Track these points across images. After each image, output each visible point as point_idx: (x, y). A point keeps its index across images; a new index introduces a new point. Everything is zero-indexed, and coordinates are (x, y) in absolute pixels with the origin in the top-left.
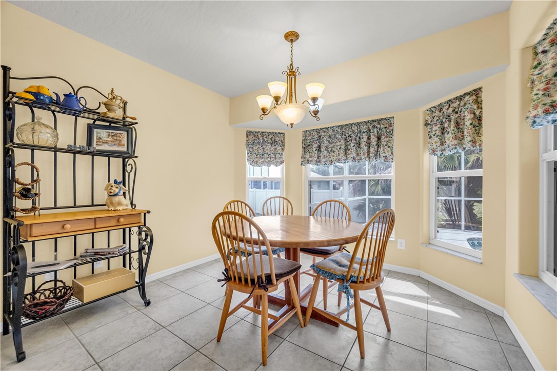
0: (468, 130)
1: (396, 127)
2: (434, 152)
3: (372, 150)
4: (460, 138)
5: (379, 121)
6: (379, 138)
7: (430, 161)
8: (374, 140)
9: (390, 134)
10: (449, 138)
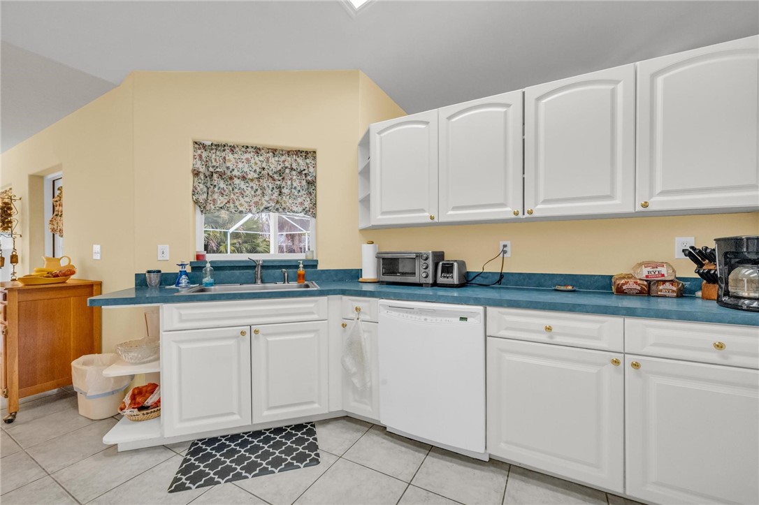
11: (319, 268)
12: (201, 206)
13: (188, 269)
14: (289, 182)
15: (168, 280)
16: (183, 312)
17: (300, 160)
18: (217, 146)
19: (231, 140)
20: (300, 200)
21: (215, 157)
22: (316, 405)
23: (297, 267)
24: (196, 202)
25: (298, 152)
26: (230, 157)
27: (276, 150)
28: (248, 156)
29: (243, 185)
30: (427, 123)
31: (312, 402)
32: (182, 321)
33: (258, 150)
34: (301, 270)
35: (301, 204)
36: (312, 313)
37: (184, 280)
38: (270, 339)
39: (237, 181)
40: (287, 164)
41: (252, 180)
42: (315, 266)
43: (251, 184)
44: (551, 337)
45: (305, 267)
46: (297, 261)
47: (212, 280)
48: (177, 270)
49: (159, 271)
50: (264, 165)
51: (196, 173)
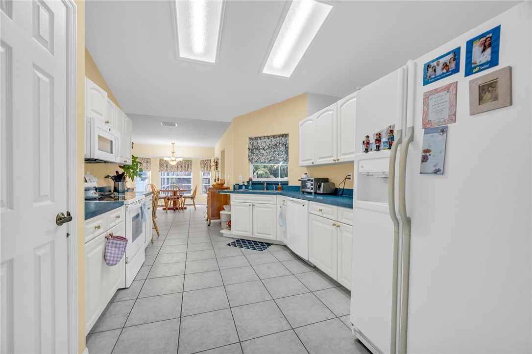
0: (209, 168)
1: (193, 163)
2: (202, 171)
3: (186, 169)
4: (207, 169)
5: (188, 160)
6: (188, 165)
7: (201, 173)
8: (187, 166)
9: (191, 165)
10: (205, 168)
11: (289, 185)
12: (251, 161)
13: (246, 184)
14: (279, 149)
15: (240, 187)
16: (236, 196)
17: (283, 139)
18: (256, 138)
19: (259, 135)
20: (283, 156)
21: (255, 142)
22: (272, 236)
23: (278, 184)
24: (249, 159)
25: (283, 136)
26: (260, 141)
27: (274, 136)
28: (265, 140)
29: (263, 152)
30: (312, 120)
31: (270, 235)
32: (236, 199)
33: (268, 137)
34: (280, 186)
35: (283, 157)
36: (271, 201)
37: (244, 187)
38: (258, 209)
39: (261, 150)
40: (278, 141)
41: (267, 149)
42: (288, 184)
43: (267, 151)
44: (322, 214)
45: (281, 184)
46: (277, 182)
47: (251, 188)
48: (242, 184)
49: (238, 184)
50: (270, 143)
51: (249, 149)
